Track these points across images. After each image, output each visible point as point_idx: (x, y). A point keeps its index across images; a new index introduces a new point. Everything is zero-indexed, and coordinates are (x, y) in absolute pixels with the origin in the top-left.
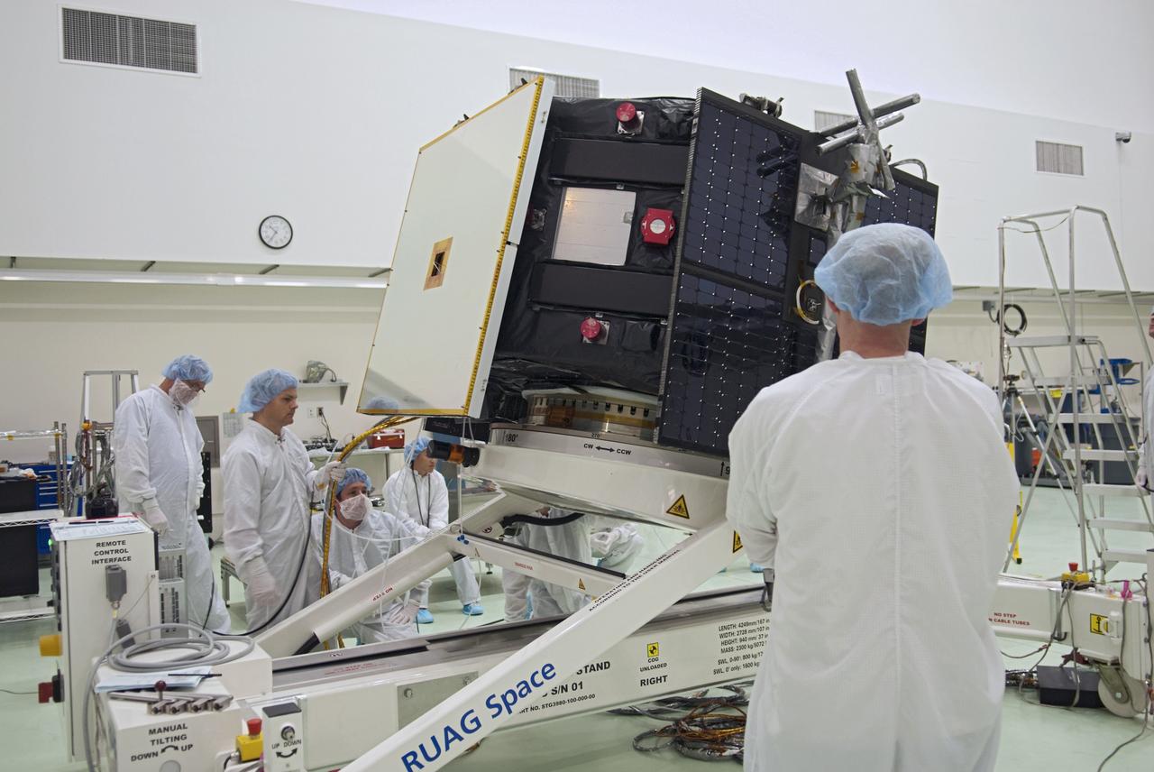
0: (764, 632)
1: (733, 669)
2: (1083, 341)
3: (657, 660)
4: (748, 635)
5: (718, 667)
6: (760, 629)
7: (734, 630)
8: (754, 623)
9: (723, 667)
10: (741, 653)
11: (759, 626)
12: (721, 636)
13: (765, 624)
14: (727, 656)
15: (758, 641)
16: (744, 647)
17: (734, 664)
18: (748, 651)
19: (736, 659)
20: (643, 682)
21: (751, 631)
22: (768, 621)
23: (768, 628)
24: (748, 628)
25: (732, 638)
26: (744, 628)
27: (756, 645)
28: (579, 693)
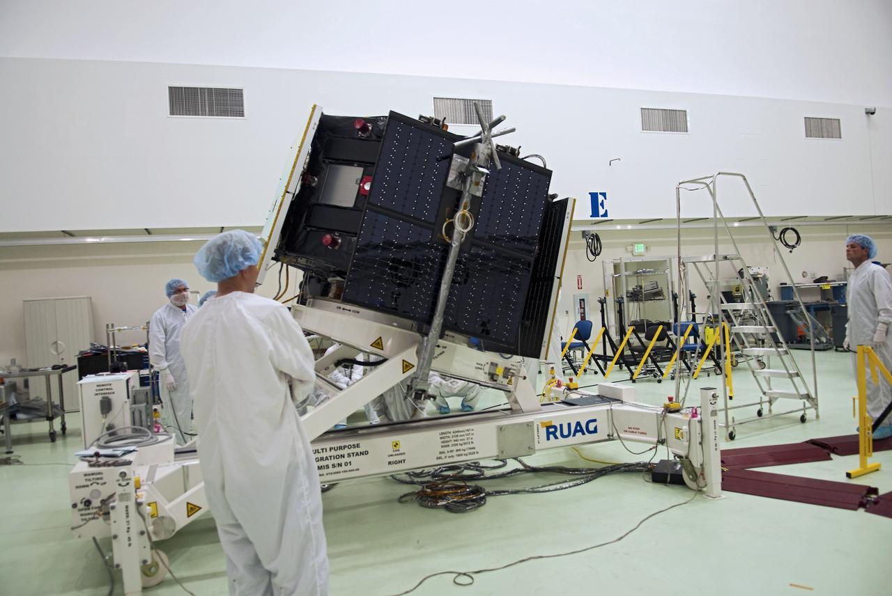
0: (471, 436)
1: (449, 457)
2: (726, 258)
3: (399, 450)
4: (459, 438)
5: (439, 456)
6: (467, 435)
7: (450, 435)
8: (463, 431)
9: (443, 456)
10: (455, 448)
11: (467, 433)
12: (441, 438)
13: (471, 432)
14: (446, 449)
15: (466, 441)
16: (457, 445)
17: (450, 454)
18: (459, 447)
19: (451, 451)
20: (390, 463)
21: (461, 436)
22: (473, 430)
23: (472, 434)
24: (459, 434)
25: (449, 439)
26: (456, 434)
27: (465, 444)
28: (349, 467)
